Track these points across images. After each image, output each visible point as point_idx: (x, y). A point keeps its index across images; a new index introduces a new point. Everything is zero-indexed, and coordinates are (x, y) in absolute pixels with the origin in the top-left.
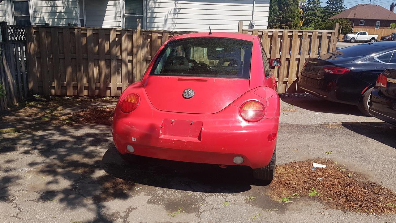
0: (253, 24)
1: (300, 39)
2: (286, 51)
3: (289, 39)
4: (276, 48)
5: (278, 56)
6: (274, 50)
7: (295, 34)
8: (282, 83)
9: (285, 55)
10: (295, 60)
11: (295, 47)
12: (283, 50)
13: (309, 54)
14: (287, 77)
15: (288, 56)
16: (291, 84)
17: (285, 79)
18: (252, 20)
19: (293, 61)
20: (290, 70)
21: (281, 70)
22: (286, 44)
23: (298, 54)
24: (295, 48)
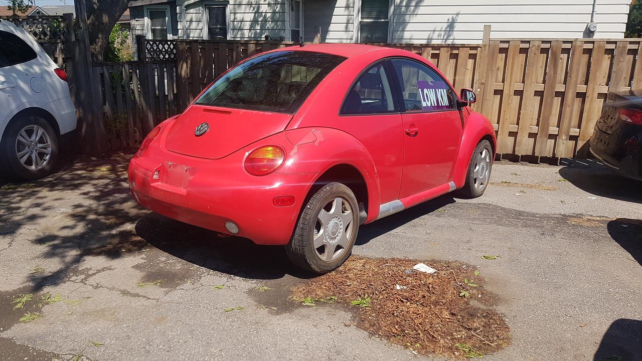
0: (592, 30)
1: (610, 56)
2: (577, 77)
3: (587, 56)
4: (555, 73)
5: (560, 88)
6: (552, 75)
7: (599, 47)
8: (566, 139)
9: (576, 87)
10: (596, 95)
11: (597, 71)
12: (570, 77)
13: (630, 85)
14: (579, 127)
15: (582, 88)
16: (585, 142)
17: (574, 131)
18: (592, 21)
19: (592, 98)
20: (585, 115)
21: (564, 114)
22: (579, 65)
23: (604, 84)
24: (598, 73)
